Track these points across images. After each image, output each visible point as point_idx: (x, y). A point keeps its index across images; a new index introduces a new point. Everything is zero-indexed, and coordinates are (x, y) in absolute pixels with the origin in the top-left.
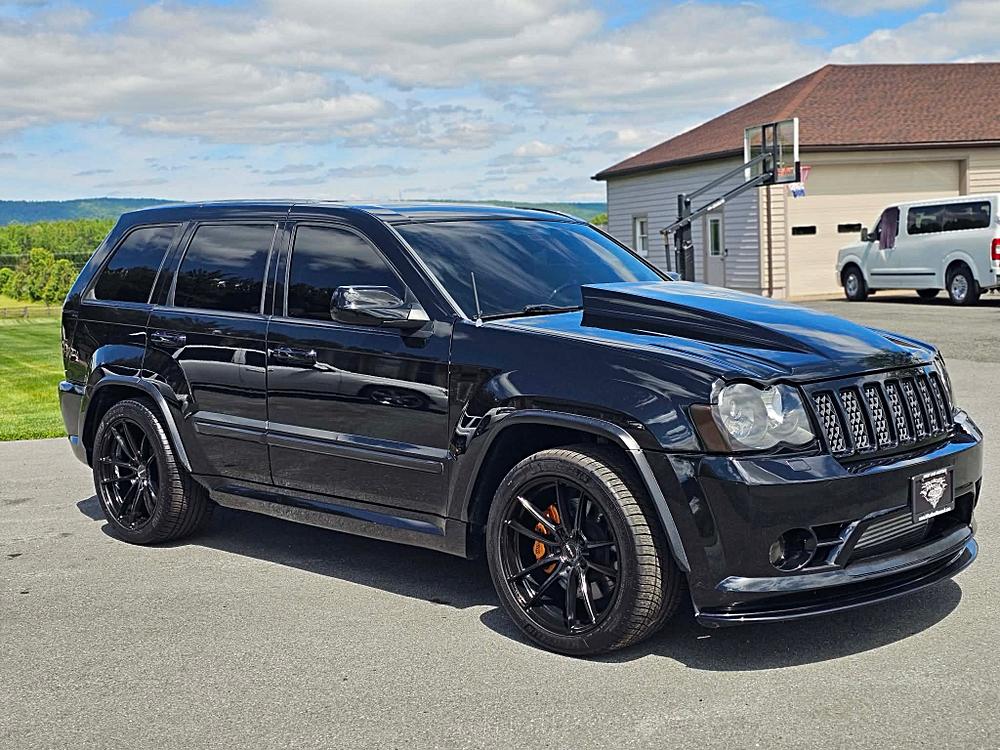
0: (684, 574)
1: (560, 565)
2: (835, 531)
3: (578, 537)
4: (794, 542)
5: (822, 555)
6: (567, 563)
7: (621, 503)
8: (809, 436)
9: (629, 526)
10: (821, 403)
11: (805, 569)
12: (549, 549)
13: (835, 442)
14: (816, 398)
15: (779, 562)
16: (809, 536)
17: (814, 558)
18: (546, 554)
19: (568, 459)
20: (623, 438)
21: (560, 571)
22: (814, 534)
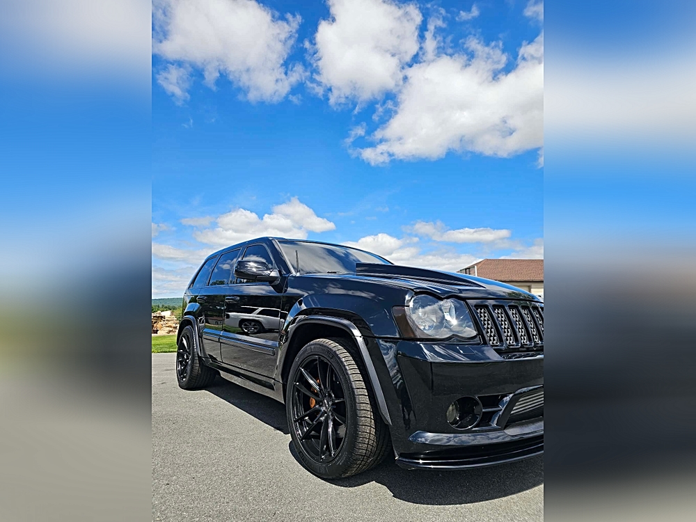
0: (387, 426)
1: (321, 413)
2: (496, 401)
3: (330, 396)
4: (466, 407)
5: (487, 419)
6: (325, 412)
7: (349, 372)
8: (474, 333)
9: (353, 389)
10: (481, 313)
11: (474, 429)
12: (317, 403)
13: (492, 338)
14: (477, 309)
15: (455, 422)
16: (477, 404)
17: (481, 420)
18: (315, 406)
19: (324, 344)
20: (353, 330)
21: (321, 416)
22: (480, 402)
